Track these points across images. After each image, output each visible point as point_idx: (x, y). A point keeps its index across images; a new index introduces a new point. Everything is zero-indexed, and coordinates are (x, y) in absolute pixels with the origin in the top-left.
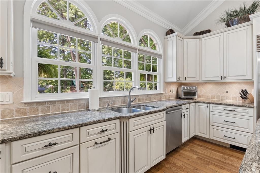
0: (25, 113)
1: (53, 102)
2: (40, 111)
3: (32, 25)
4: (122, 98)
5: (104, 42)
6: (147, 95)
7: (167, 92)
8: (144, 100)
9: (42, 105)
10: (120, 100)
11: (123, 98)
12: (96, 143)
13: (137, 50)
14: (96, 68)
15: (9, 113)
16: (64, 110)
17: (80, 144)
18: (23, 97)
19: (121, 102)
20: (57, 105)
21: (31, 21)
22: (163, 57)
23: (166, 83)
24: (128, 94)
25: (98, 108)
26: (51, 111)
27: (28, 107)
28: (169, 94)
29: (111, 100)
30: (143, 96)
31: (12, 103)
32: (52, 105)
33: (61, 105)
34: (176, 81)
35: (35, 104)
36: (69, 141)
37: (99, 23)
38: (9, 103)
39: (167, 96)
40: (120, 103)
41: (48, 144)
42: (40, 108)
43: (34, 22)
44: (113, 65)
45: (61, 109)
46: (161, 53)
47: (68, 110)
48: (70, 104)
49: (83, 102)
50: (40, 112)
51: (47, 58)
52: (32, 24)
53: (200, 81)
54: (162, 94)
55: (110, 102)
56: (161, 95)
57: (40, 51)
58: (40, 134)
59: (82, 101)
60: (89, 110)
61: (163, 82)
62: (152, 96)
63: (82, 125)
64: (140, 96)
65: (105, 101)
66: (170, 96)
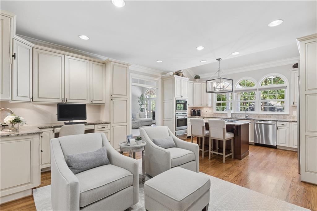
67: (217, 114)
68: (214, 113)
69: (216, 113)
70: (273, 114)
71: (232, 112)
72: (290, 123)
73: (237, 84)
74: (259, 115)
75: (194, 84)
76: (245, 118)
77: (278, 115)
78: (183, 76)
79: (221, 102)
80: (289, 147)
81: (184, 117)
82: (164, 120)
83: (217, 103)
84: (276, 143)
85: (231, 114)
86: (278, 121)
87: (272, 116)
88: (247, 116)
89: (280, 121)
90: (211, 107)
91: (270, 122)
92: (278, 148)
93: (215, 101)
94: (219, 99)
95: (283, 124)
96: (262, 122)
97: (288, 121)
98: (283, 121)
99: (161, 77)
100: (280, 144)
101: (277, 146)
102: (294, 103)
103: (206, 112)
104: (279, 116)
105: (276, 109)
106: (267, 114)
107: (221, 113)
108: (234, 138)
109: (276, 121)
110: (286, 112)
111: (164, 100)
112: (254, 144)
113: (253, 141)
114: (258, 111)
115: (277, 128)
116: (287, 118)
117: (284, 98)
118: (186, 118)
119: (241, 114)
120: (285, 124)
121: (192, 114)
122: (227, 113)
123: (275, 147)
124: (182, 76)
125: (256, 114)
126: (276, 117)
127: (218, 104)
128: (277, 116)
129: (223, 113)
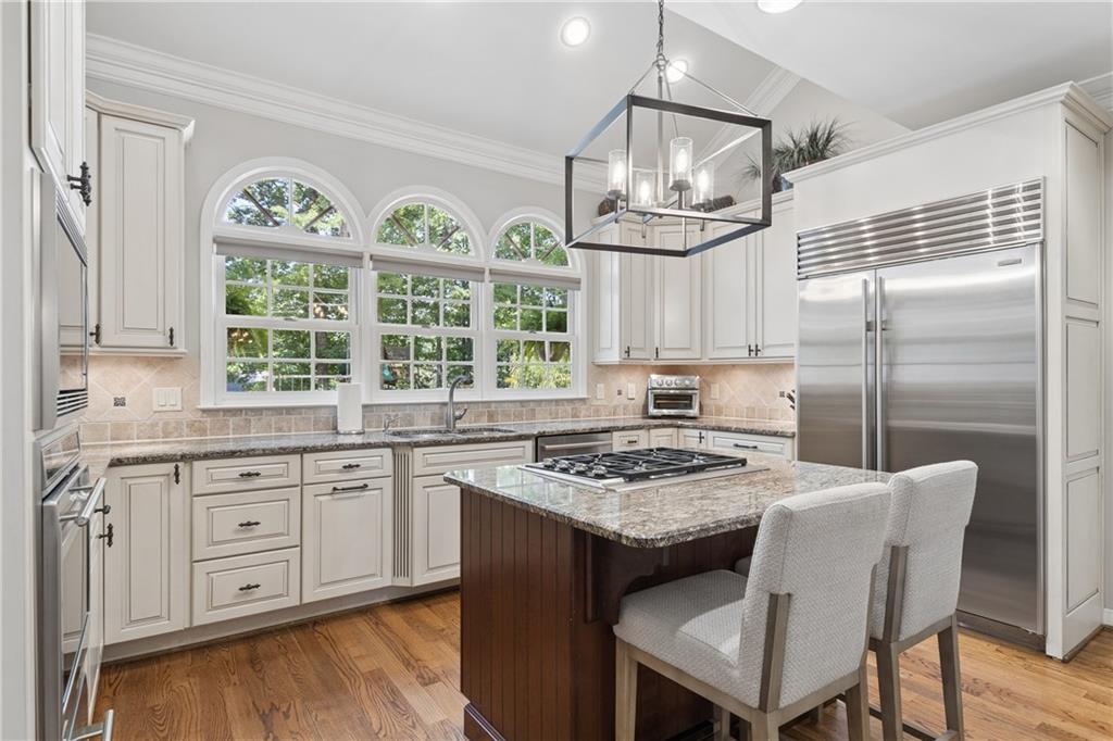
0: (203, 432)
1: (258, 411)
2: (231, 427)
3: (215, 251)
4: (433, 407)
5: (380, 265)
6: (522, 403)
7: (601, 394)
8: (509, 416)
9: (234, 415)
10: (429, 414)
11: (436, 409)
12: (335, 489)
13: (484, 272)
14: (360, 329)
15: (176, 429)
16: (280, 430)
17: (302, 484)
18: (199, 398)
19: (433, 420)
20: (265, 418)
21: (214, 241)
22: (584, 285)
23: (600, 366)
24: (447, 399)
25: (360, 428)
26: (253, 431)
27: (209, 419)
28: (615, 403)
30: (506, 405)
31: (180, 409)
32: (256, 418)
33: (273, 419)
34: (618, 359)
35: (221, 413)
36: (281, 475)
37: (367, 216)
38: (176, 408)
39: (602, 408)
40: (429, 422)
41: (245, 472)
42: (231, 423)
43: (222, 243)
44: (409, 319)
45: (273, 426)
46: (579, 271)
47: (290, 431)
48: (293, 417)
49: (324, 414)
50: (231, 432)
51: (243, 314)
52: (215, 246)
53: (705, 361)
54: (583, 400)
56: (577, 405)
57: (230, 295)
58: (232, 454)
59: (323, 411)
60: (338, 433)
61: (585, 364)
62: (540, 406)
63: (305, 450)
64: (493, 405)
65: (383, 414)
66: (615, 408)
67: (232, 421)
68: (204, 411)
69: (225, 412)
83: (227, 330)
88: (456, 419)
89: (623, 429)
93: (216, 313)
116: (583, 413)
129: (290, 410)
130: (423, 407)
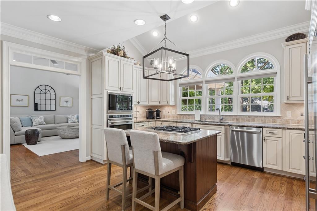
0: (178, 118)
3: (180, 86)
7: (289, 115)
16: (188, 119)
22: (278, 74)
29: (211, 117)
30: (243, 117)
33: (187, 116)
39: (290, 121)
44: (215, 94)
46: (277, 69)
54: (279, 117)
55: (210, 118)
56: (276, 118)
61: (279, 103)
66: (299, 120)
67: (182, 116)
68: (178, 114)
69: (181, 114)
70: (257, 116)
71: (202, 113)
72: (284, 131)
73: (209, 71)
74: (238, 117)
75: (149, 71)
76: (218, 121)
77: (265, 117)
78: (124, 56)
79: (188, 98)
80: (282, 171)
81: (127, 122)
82: (92, 128)
83: (182, 100)
84: (262, 162)
85: (201, 115)
86: (265, 127)
87: (256, 119)
88: (221, 119)
89: (268, 127)
90: (174, 106)
91: (254, 130)
92: (265, 170)
93: (180, 97)
94: (185, 95)
95: (272, 133)
96: (245, 129)
97: (280, 128)
98: (273, 128)
99: (86, 57)
100: (268, 165)
101: (263, 167)
102: (288, 98)
103: (169, 112)
104: (267, 119)
105: (262, 109)
106: (249, 116)
107: (188, 115)
108: (185, 166)
109: (262, 127)
110: (277, 112)
111: (92, 95)
112: (230, 163)
113: (228, 159)
114: (237, 111)
115: (264, 139)
116: (279, 121)
117: (272, 91)
118: (130, 123)
119: (213, 116)
120: (276, 132)
121: (148, 117)
122: (194, 115)
123: (261, 170)
124: (122, 56)
125: (234, 116)
126: (262, 121)
127: (184, 102)
128: (263, 119)
129: (190, 115)
130: (217, 116)
